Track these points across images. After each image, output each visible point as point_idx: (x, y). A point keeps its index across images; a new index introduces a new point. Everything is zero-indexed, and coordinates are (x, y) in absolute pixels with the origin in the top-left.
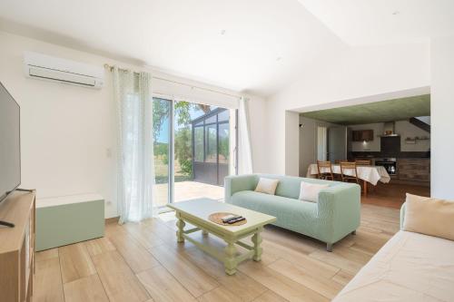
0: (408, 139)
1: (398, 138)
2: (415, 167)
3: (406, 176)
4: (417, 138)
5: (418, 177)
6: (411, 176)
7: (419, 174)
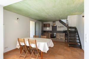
0: (59, 27)
1: (56, 26)
2: (60, 36)
3: (58, 39)
4: (61, 27)
5: (61, 39)
6: (59, 39)
7: (62, 38)
